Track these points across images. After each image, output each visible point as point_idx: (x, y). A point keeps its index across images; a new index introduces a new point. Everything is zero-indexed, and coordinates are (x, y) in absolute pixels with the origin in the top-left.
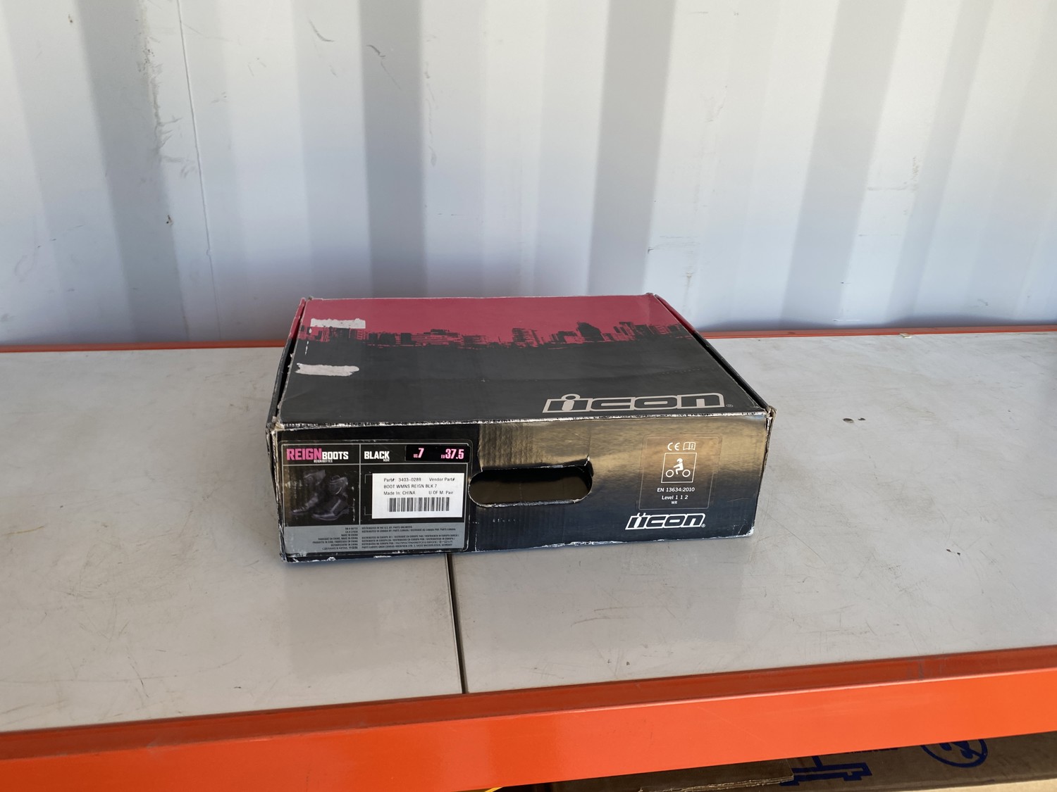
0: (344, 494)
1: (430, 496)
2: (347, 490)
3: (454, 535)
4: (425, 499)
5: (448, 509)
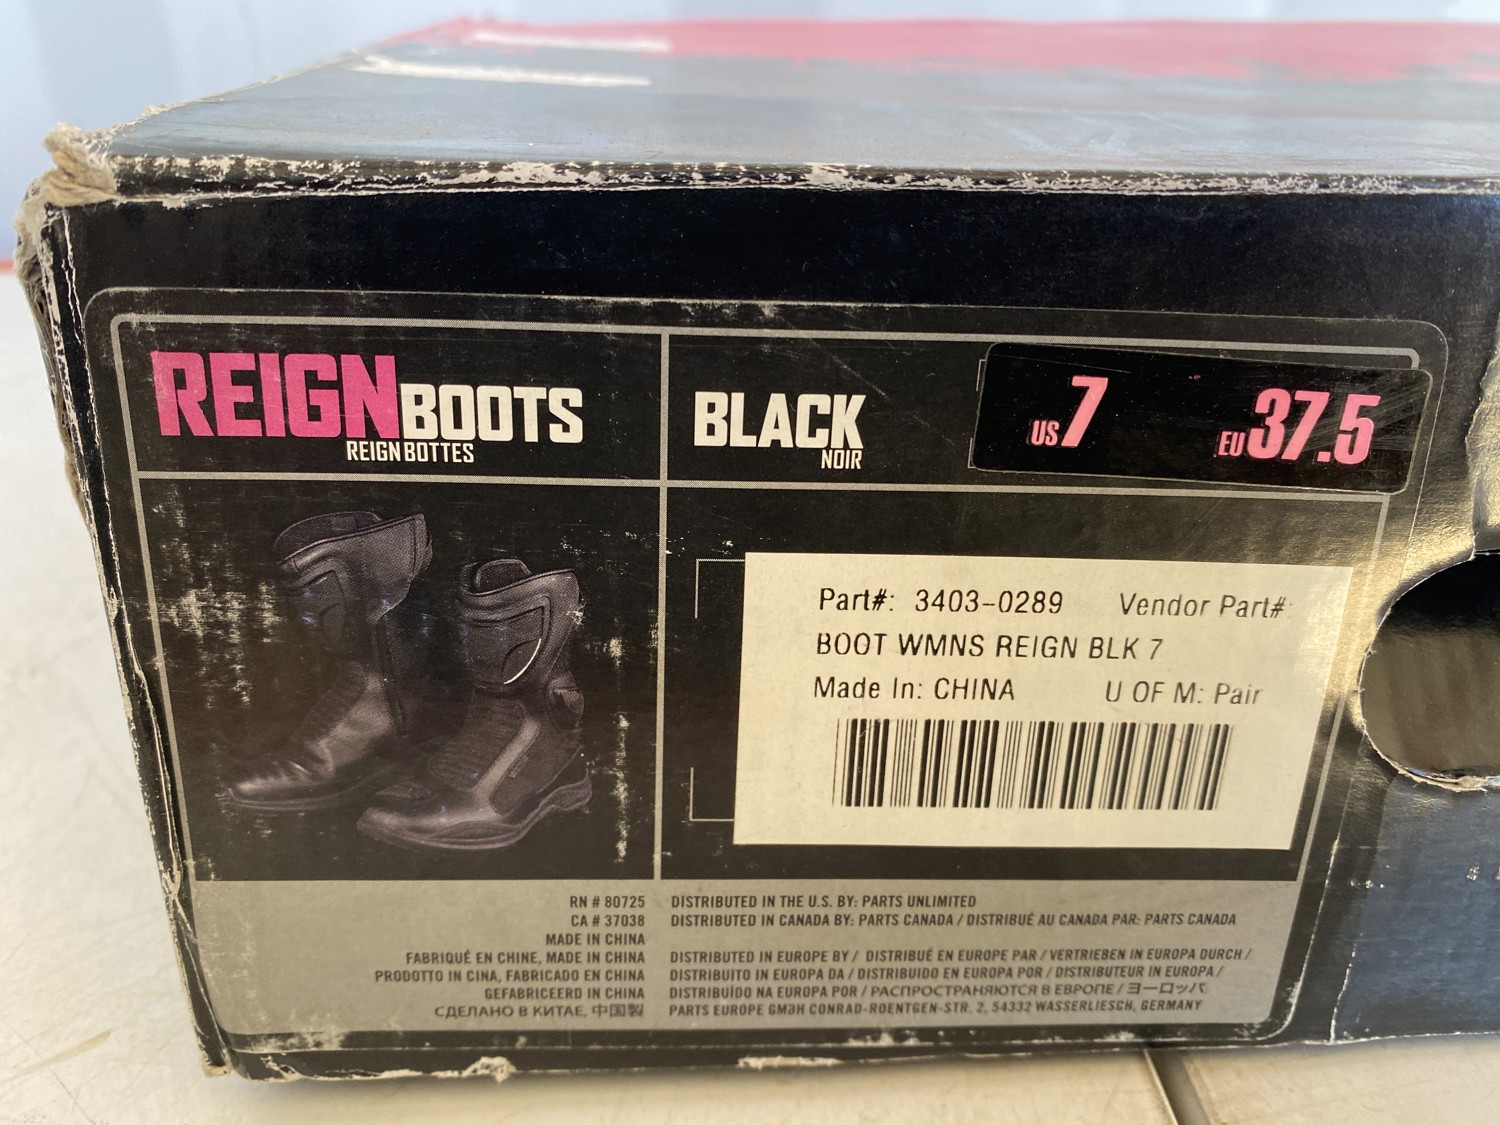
0: (560, 686)
1: (1111, 716)
2: (579, 655)
3: (1220, 954)
4: (1078, 731)
5: (1207, 800)
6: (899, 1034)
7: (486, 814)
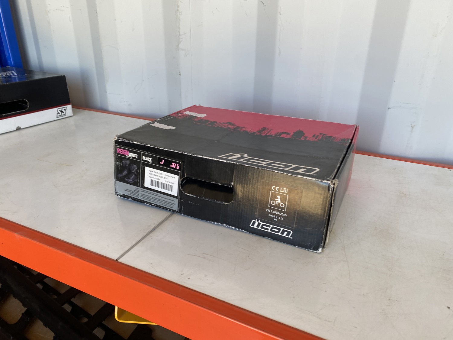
2: (136, 171)
3: (174, 204)
4: (164, 184)
5: (172, 191)
6: (154, 204)
7: (131, 180)
